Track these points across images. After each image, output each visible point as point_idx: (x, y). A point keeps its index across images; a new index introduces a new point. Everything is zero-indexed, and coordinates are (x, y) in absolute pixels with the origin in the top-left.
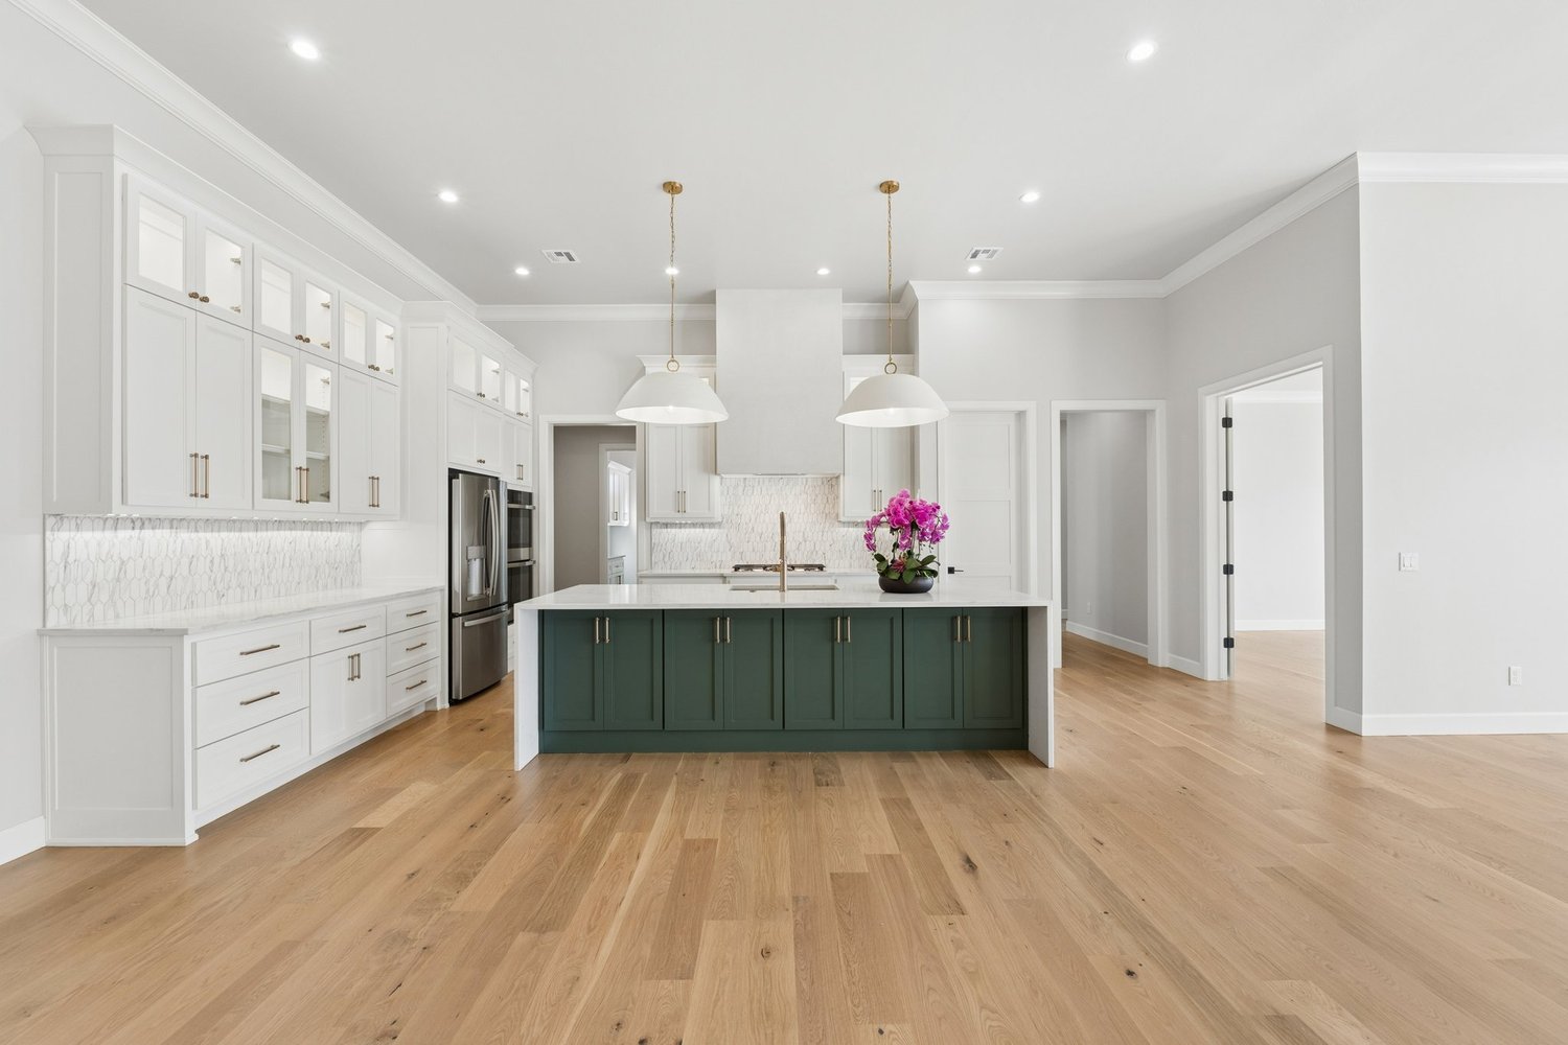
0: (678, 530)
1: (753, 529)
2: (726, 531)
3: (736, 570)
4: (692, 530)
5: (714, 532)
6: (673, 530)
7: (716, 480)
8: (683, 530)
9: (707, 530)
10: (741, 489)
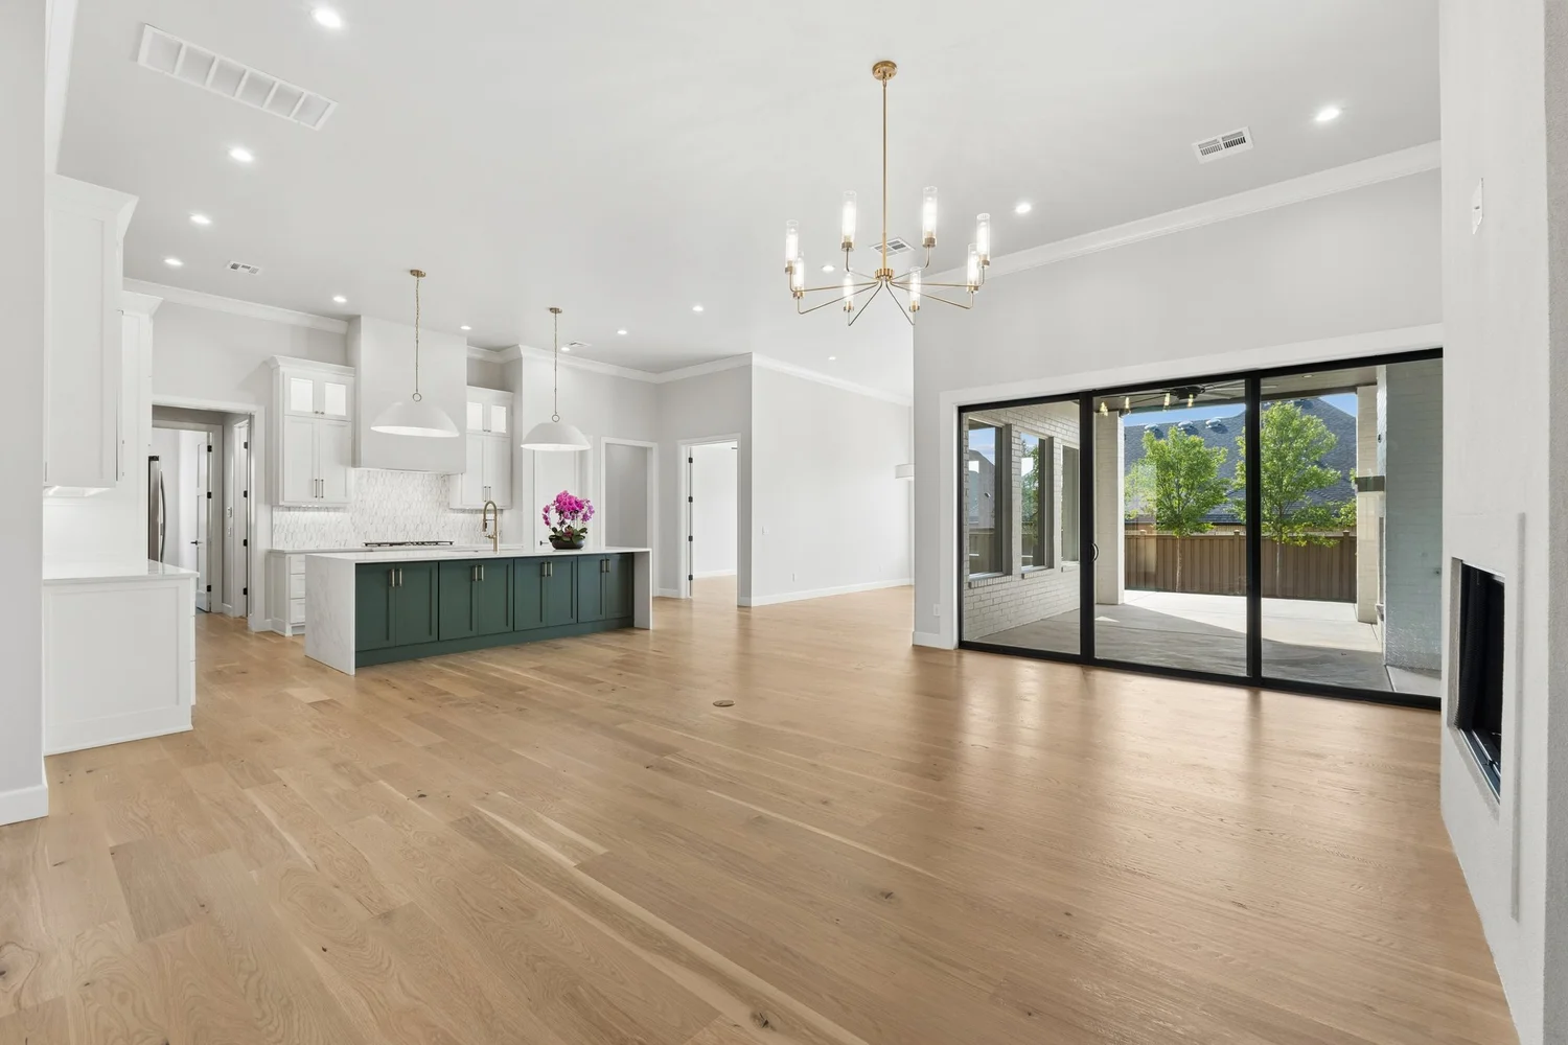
0: (301, 513)
1: (376, 513)
2: (350, 514)
3: (366, 545)
4: (316, 513)
5: (339, 515)
6: (297, 513)
7: (353, 472)
8: (306, 513)
9: (331, 514)
10: (365, 480)
